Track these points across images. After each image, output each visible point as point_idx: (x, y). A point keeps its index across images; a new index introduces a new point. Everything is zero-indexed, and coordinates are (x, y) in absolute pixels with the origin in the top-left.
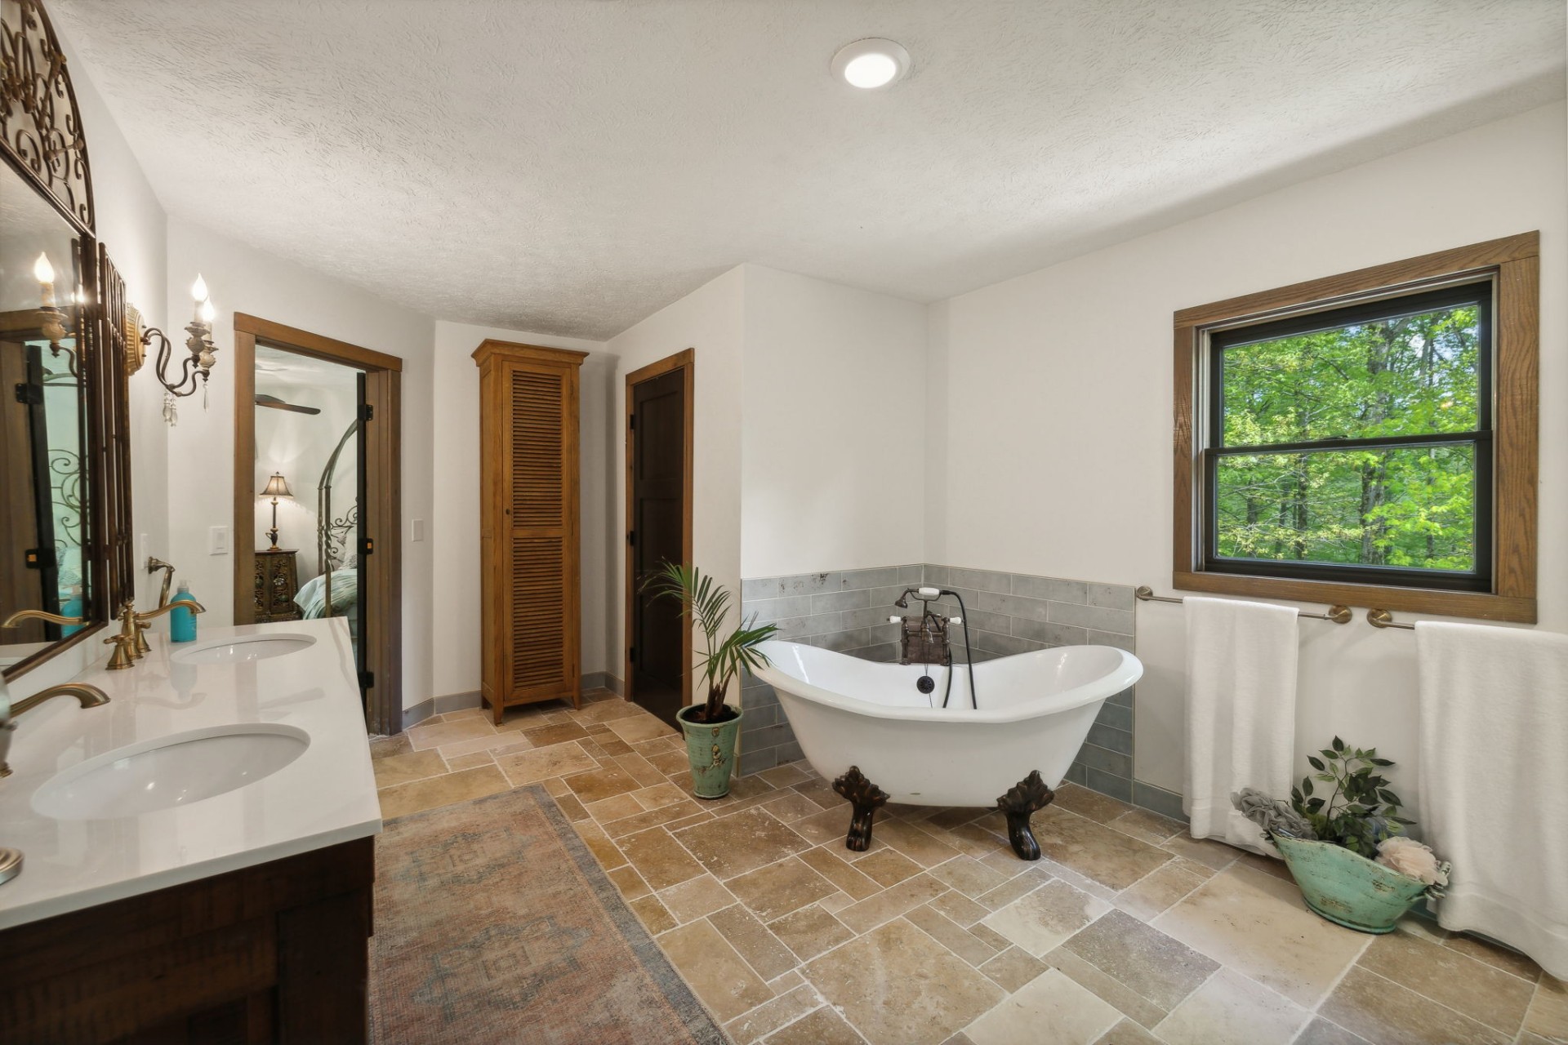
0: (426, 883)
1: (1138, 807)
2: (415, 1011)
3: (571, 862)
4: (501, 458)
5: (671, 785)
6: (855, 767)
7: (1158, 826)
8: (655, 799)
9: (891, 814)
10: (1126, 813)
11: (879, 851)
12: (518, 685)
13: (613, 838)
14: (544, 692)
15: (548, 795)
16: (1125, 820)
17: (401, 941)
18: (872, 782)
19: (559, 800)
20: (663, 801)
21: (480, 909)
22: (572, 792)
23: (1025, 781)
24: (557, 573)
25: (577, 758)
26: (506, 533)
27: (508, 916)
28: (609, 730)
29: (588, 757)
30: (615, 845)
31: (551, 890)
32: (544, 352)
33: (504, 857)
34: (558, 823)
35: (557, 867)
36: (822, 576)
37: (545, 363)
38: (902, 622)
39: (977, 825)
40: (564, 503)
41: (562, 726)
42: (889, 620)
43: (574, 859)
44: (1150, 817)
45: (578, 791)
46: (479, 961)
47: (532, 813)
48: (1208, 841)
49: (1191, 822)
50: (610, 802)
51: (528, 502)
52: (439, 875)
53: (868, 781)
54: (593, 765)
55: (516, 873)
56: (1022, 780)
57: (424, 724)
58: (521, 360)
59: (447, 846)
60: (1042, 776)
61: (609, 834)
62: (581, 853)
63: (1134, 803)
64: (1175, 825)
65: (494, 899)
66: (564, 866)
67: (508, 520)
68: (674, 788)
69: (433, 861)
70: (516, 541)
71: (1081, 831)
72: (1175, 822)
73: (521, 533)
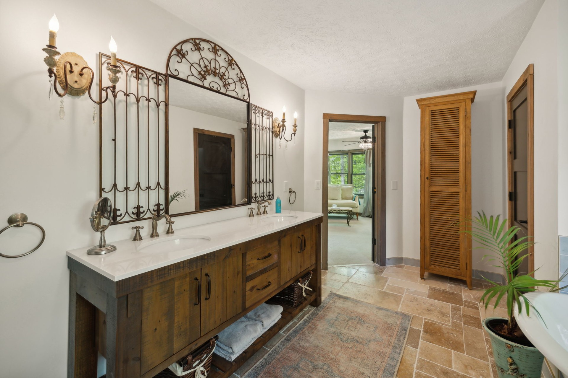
0: (330, 329)
2: (278, 373)
3: (384, 364)
5: (488, 365)
8: (466, 367)
12: (432, 263)
13: (417, 369)
15: (409, 324)
17: (303, 343)
19: (411, 329)
20: (470, 371)
21: (332, 353)
22: (422, 330)
24: (457, 211)
25: (443, 314)
26: (427, 189)
27: (336, 365)
28: (478, 309)
29: (449, 316)
30: (414, 373)
31: (362, 370)
32: (447, 98)
33: (362, 339)
34: (399, 340)
35: (376, 361)
37: (449, 103)
40: (461, 175)
41: (452, 294)
43: (386, 364)
45: (426, 331)
46: (309, 374)
47: (393, 327)
50: (437, 349)
51: (439, 174)
52: (337, 328)
54: (447, 324)
55: (358, 349)
57: (396, 266)
58: (435, 104)
59: (351, 319)
61: (417, 364)
62: (392, 364)
65: (340, 354)
66: (379, 363)
67: (428, 182)
68: (487, 369)
69: (341, 321)
70: (432, 192)
73: (435, 189)
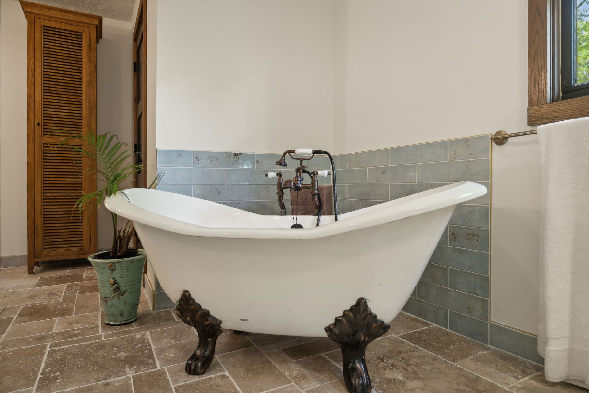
1: (495, 348)
4: (33, 86)
5: (97, 314)
6: (186, 291)
7: (511, 367)
8: (71, 324)
9: (254, 344)
10: (481, 353)
11: (213, 376)
12: (46, 247)
14: (69, 254)
16: (477, 360)
18: (203, 307)
20: (76, 325)
22: (16, 316)
23: (351, 309)
24: (79, 170)
25: (53, 294)
26: (37, 140)
29: (61, 294)
32: (67, 14)
36: (236, 155)
37: (68, 22)
38: (278, 177)
39: (327, 357)
40: (85, 122)
42: (267, 175)
44: (504, 357)
48: (565, 384)
49: (546, 363)
51: (55, 119)
53: (199, 306)
54: (56, 300)
56: (348, 308)
58: (50, 18)
60: (369, 304)
63: (491, 344)
64: (530, 366)
67: (38, 131)
70: (45, 145)
71: (428, 367)
72: (530, 364)
73: (49, 140)
